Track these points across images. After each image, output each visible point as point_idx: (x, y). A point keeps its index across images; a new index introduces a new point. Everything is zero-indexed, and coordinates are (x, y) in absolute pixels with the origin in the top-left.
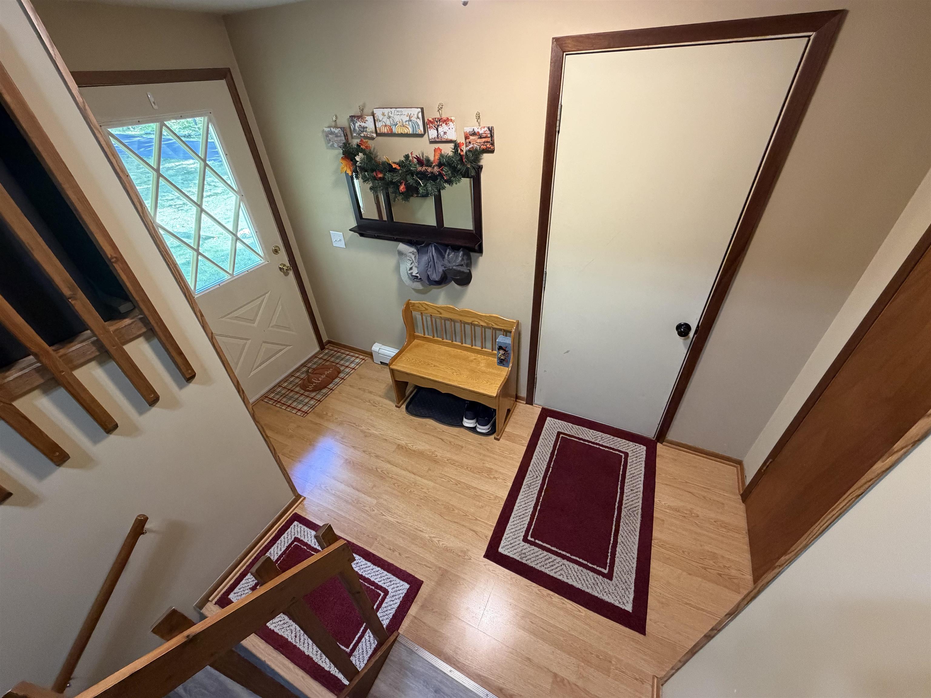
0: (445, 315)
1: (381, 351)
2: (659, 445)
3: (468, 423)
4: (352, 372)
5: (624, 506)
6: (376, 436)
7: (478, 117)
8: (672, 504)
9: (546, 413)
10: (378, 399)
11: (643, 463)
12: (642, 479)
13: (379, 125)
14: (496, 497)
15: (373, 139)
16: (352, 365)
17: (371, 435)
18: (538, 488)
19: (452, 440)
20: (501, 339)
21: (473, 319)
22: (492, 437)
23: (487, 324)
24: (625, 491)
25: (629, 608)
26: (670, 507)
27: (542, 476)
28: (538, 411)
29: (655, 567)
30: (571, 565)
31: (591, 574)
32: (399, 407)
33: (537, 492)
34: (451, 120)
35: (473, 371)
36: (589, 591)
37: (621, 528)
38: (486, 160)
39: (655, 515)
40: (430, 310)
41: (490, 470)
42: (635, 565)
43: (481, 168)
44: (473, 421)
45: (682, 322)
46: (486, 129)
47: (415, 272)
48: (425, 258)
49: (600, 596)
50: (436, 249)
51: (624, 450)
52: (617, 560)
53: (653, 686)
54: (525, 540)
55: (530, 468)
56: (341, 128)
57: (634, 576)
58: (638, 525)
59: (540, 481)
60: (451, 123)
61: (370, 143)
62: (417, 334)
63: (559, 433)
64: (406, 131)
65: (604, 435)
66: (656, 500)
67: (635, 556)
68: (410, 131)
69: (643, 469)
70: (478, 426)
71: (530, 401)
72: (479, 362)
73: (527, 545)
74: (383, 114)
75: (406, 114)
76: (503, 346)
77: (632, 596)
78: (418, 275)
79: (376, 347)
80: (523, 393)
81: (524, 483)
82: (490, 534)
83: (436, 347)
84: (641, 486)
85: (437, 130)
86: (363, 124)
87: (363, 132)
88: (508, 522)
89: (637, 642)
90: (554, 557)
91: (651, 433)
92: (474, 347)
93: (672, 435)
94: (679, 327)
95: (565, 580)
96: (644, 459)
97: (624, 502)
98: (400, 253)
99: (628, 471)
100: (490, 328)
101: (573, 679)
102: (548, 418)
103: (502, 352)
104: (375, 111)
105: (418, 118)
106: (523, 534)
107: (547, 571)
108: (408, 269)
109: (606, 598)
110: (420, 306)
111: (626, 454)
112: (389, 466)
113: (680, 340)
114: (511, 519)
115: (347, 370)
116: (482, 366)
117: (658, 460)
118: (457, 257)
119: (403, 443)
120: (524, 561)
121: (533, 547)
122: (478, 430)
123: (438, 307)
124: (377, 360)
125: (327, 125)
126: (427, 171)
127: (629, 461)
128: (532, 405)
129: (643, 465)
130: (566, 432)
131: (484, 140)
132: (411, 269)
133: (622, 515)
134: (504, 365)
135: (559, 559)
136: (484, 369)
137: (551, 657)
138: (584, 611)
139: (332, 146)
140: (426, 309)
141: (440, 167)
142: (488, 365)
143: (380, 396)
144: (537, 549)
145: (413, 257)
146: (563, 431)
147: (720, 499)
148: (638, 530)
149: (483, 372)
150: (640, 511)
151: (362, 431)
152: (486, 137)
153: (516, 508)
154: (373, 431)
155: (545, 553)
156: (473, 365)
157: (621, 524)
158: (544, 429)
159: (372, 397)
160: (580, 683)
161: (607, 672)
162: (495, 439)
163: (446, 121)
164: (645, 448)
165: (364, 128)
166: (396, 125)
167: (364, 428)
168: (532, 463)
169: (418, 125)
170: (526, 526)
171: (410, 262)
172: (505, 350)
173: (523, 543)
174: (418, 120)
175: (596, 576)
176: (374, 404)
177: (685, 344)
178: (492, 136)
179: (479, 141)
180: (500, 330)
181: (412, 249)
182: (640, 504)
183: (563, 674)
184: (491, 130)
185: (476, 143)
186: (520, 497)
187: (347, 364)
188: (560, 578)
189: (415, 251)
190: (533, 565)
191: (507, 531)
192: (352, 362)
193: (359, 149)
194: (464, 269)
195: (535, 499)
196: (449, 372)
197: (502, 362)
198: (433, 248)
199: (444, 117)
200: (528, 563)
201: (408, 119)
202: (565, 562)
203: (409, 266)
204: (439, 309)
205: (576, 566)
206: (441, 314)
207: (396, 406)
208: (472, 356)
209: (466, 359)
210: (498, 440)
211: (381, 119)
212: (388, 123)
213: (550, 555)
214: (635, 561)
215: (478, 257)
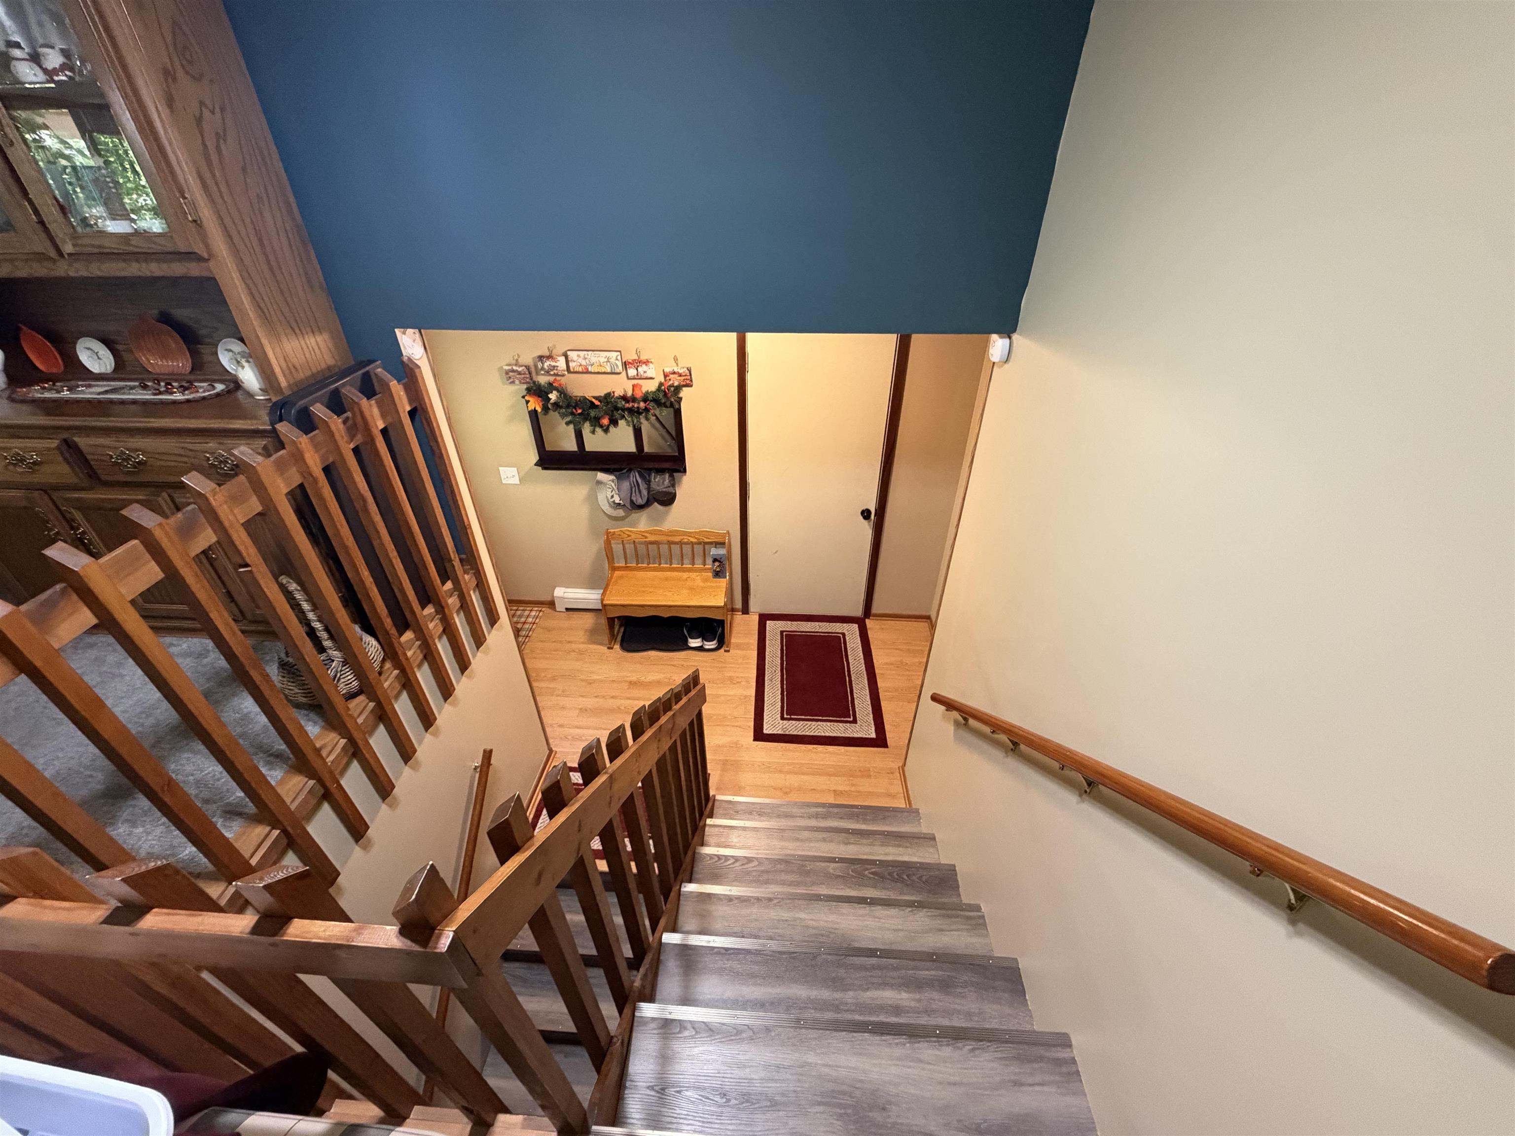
0: (651, 538)
1: (566, 595)
2: (867, 621)
3: (694, 643)
4: (534, 627)
5: (852, 672)
6: (601, 681)
7: (676, 359)
8: (886, 661)
9: (764, 618)
10: (582, 646)
11: (859, 637)
12: (861, 649)
13: (572, 365)
14: (746, 697)
15: (563, 375)
16: (530, 620)
17: (594, 681)
18: (779, 679)
19: (683, 663)
20: (714, 551)
21: (682, 537)
22: (722, 650)
23: (698, 539)
24: (850, 661)
25: (873, 735)
26: (887, 664)
27: (779, 669)
28: (756, 618)
29: (884, 705)
30: (824, 724)
31: (841, 724)
32: (612, 648)
33: (779, 682)
34: (651, 362)
35: (691, 589)
36: (843, 735)
37: (854, 688)
38: (685, 393)
39: (877, 671)
40: (633, 536)
41: (731, 679)
42: (870, 709)
43: (681, 399)
44: (699, 640)
45: (864, 508)
46: (685, 369)
47: (617, 499)
48: (626, 485)
49: (851, 735)
50: (640, 473)
51: (840, 631)
52: (857, 710)
53: (900, 773)
54: (782, 718)
55: (766, 667)
56: (526, 367)
57: (871, 716)
58: (866, 682)
59: (779, 674)
60: (651, 364)
61: (563, 380)
62: (617, 565)
63: (782, 632)
64: (603, 370)
65: (821, 624)
66: (875, 661)
67: (869, 703)
68: (609, 370)
69: (859, 642)
70: (706, 643)
71: (745, 610)
72: (694, 580)
73: (785, 722)
74: (578, 356)
75: (604, 356)
76: (718, 558)
77: (873, 729)
78: (621, 502)
79: (559, 592)
80: (739, 604)
81: (766, 679)
82: (752, 724)
83: (641, 574)
84: (861, 654)
85: (637, 369)
86: (553, 364)
87: (552, 370)
88: (763, 711)
89: (884, 753)
90: (809, 723)
91: (859, 612)
92: (684, 566)
93: (875, 609)
94: (863, 513)
95: (823, 734)
96: (858, 634)
97: (851, 670)
98: (599, 483)
99: (848, 646)
100: (699, 543)
101: (847, 788)
102: (768, 622)
103: (717, 564)
104: (569, 353)
105: (617, 359)
106: (780, 715)
107: (807, 734)
108: (610, 497)
109: (856, 735)
110: (622, 534)
111: (844, 634)
112: (631, 701)
113: (865, 522)
114: (766, 708)
115: (527, 626)
116: (699, 582)
117: (869, 632)
118: (664, 481)
119: (634, 679)
120: (787, 733)
121: (791, 722)
122: (707, 647)
123: (643, 532)
124: (560, 607)
125: (507, 362)
126: (633, 406)
127: (847, 638)
128: (748, 614)
129: (859, 639)
130: (788, 629)
131: (683, 378)
132: (612, 497)
133: (853, 679)
134: (720, 577)
135: (814, 723)
136: (702, 584)
137: (828, 783)
138: (842, 749)
139: (513, 382)
140: (629, 536)
141: (645, 403)
142: (705, 580)
143: (583, 643)
144: (794, 722)
145: (613, 485)
146: (784, 629)
147: (920, 648)
148: (867, 685)
149: (703, 588)
150: (865, 672)
151: (582, 680)
152: (686, 375)
153: (766, 699)
154: (595, 677)
155: (802, 722)
156: (689, 583)
157: (854, 685)
158: (767, 632)
159: (574, 646)
160: (853, 789)
161: (869, 776)
162: (726, 651)
163: (647, 362)
164: (857, 625)
165: (554, 367)
166: (592, 365)
167: (582, 677)
168: (767, 662)
169: (617, 366)
170: (780, 709)
171: (610, 490)
172: (720, 562)
173: (782, 722)
174: (617, 362)
175: (844, 725)
176: (581, 652)
177: (869, 525)
178: (691, 375)
179: (679, 378)
180: (711, 543)
181: (612, 477)
182: (864, 667)
183: (840, 788)
184: (690, 371)
185: (676, 381)
186: (766, 690)
187: (523, 620)
188: (819, 734)
189: (614, 478)
190: (795, 733)
191: (765, 717)
192: (528, 616)
193: (551, 387)
194: (671, 490)
195: (779, 688)
196: (669, 594)
197: (718, 574)
198: (637, 474)
199: (643, 358)
200: (791, 733)
201: (606, 360)
202: (819, 723)
203: (609, 494)
204: (642, 534)
205: (828, 724)
206: (646, 537)
207: (609, 648)
208: (685, 575)
209: (679, 579)
210: (728, 651)
211: (575, 359)
212: (584, 363)
213: (806, 722)
214: (870, 706)
215: (681, 478)
